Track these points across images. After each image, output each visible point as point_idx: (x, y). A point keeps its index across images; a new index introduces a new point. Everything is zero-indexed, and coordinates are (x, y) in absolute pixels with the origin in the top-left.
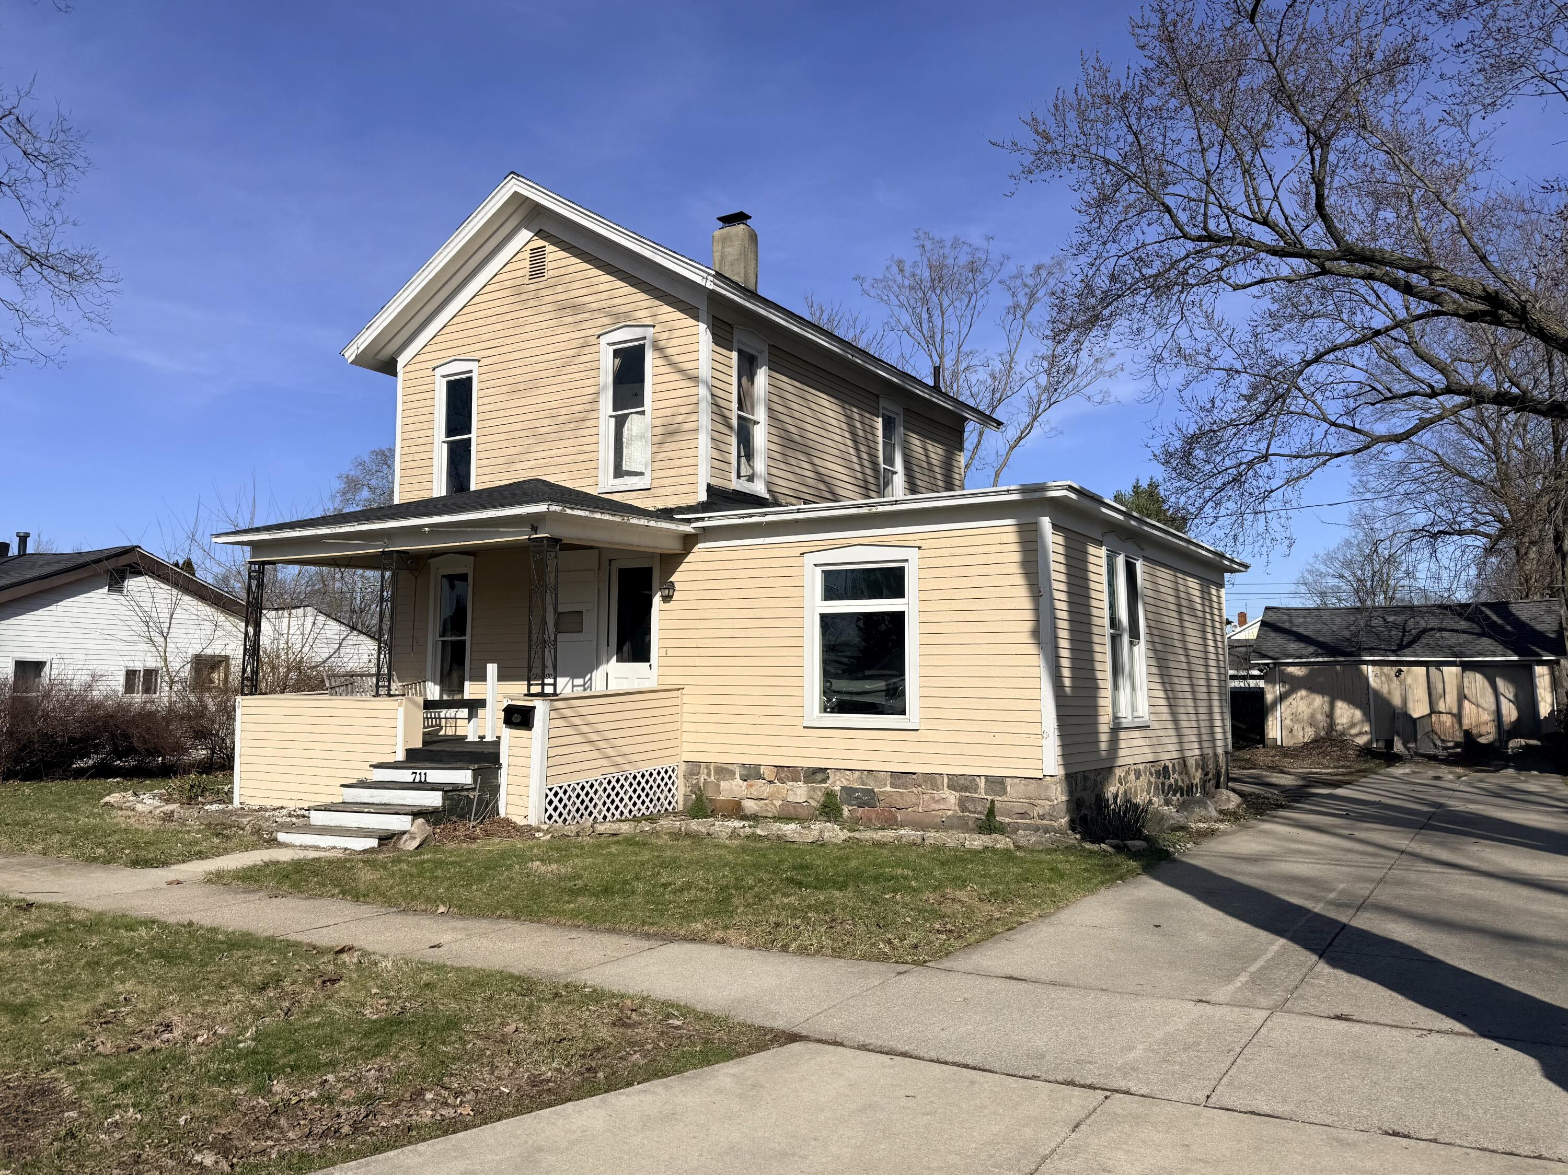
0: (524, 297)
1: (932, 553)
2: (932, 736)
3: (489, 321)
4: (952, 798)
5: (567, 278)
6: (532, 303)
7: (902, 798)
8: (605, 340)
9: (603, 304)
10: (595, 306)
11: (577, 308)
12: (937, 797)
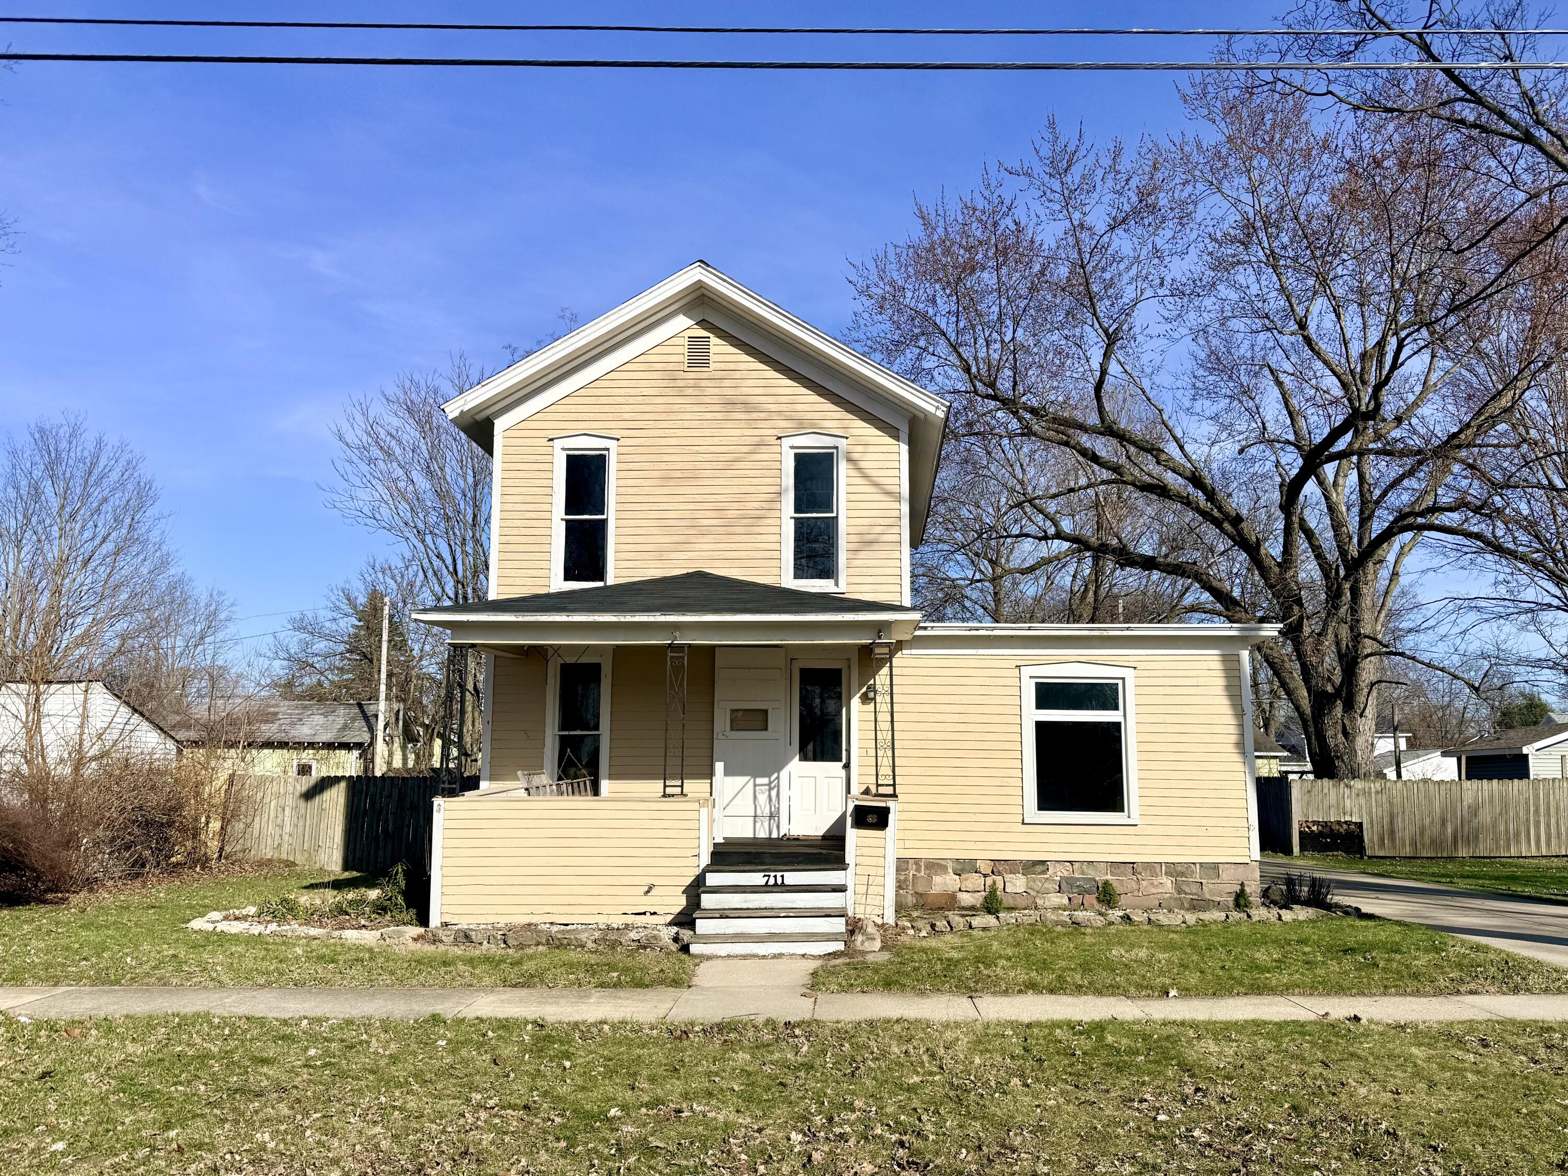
0: (680, 383)
1: (1146, 673)
2: (1150, 830)
3: (631, 400)
4: (1168, 883)
5: (738, 375)
6: (689, 391)
7: (1122, 885)
8: (786, 442)
9: (783, 407)
10: (773, 407)
11: (748, 407)
12: (1156, 883)
